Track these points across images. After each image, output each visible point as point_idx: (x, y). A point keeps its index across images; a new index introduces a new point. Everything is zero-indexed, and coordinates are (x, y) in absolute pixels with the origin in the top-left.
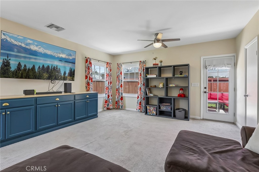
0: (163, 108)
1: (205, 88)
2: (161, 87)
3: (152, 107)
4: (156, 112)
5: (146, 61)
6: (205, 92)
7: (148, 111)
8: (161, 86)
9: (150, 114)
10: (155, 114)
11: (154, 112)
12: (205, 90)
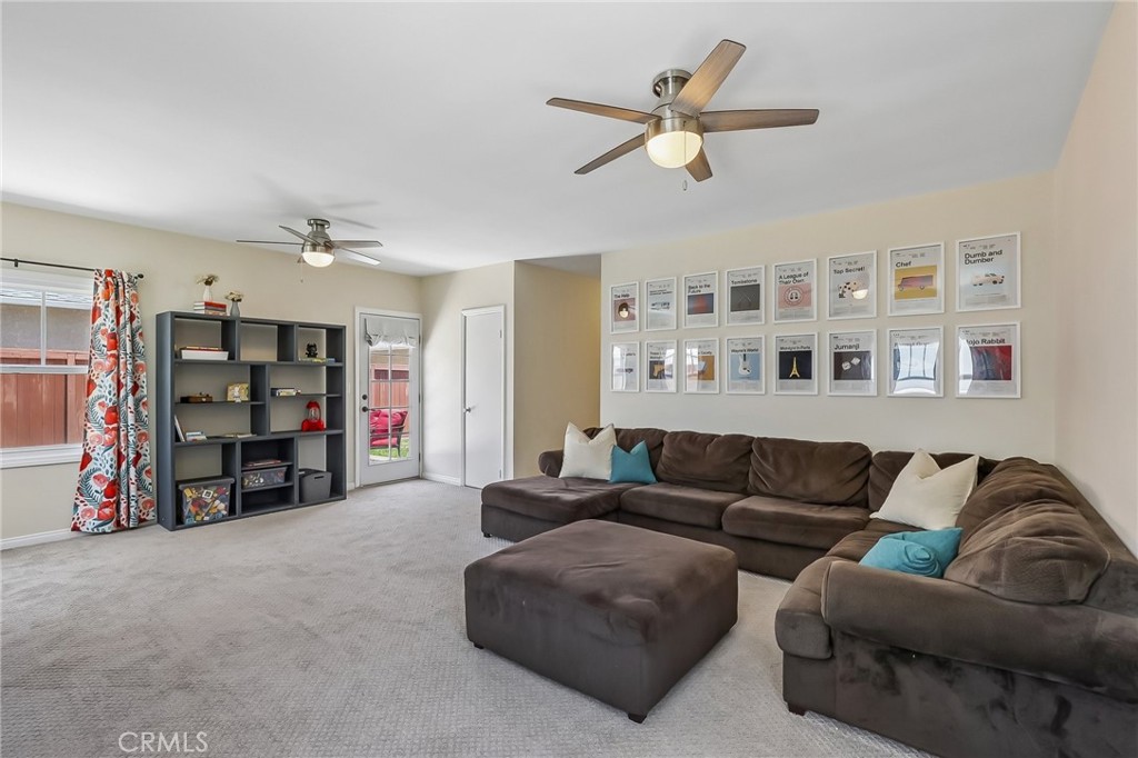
0: (256, 481)
1: (365, 397)
2: (238, 400)
3: (206, 488)
4: (227, 503)
5: (141, 276)
6: (365, 409)
7: (188, 508)
8: (236, 394)
9: (199, 518)
10: (225, 513)
11: (222, 506)
12: (365, 403)
